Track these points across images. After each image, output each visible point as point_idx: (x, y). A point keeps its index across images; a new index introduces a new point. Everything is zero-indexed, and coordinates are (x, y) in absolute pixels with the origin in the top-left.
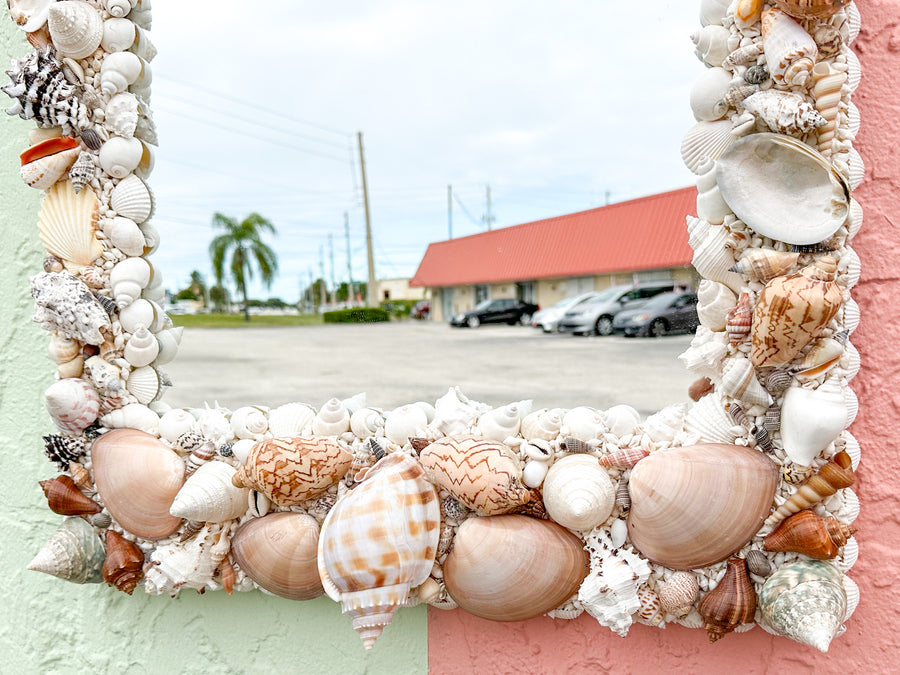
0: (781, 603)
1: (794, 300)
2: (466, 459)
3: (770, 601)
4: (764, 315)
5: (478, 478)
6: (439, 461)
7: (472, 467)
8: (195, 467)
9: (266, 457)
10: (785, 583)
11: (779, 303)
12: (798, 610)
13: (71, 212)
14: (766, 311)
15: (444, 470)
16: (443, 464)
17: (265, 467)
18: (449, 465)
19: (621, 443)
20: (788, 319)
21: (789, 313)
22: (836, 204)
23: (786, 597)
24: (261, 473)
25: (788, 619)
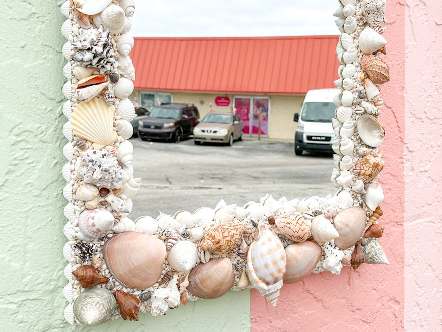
0: (374, 253)
1: (380, 164)
2: (297, 223)
3: (369, 253)
4: (370, 168)
5: (304, 229)
6: (286, 225)
7: (301, 225)
8: (172, 245)
9: (226, 234)
10: (373, 247)
11: (376, 165)
12: (379, 254)
13: (102, 116)
14: (371, 166)
15: (290, 228)
16: (288, 225)
17: (227, 238)
18: (291, 226)
19: (327, 210)
20: (378, 169)
21: (378, 167)
22: (380, 136)
23: (375, 251)
24: (226, 242)
25: (377, 258)
